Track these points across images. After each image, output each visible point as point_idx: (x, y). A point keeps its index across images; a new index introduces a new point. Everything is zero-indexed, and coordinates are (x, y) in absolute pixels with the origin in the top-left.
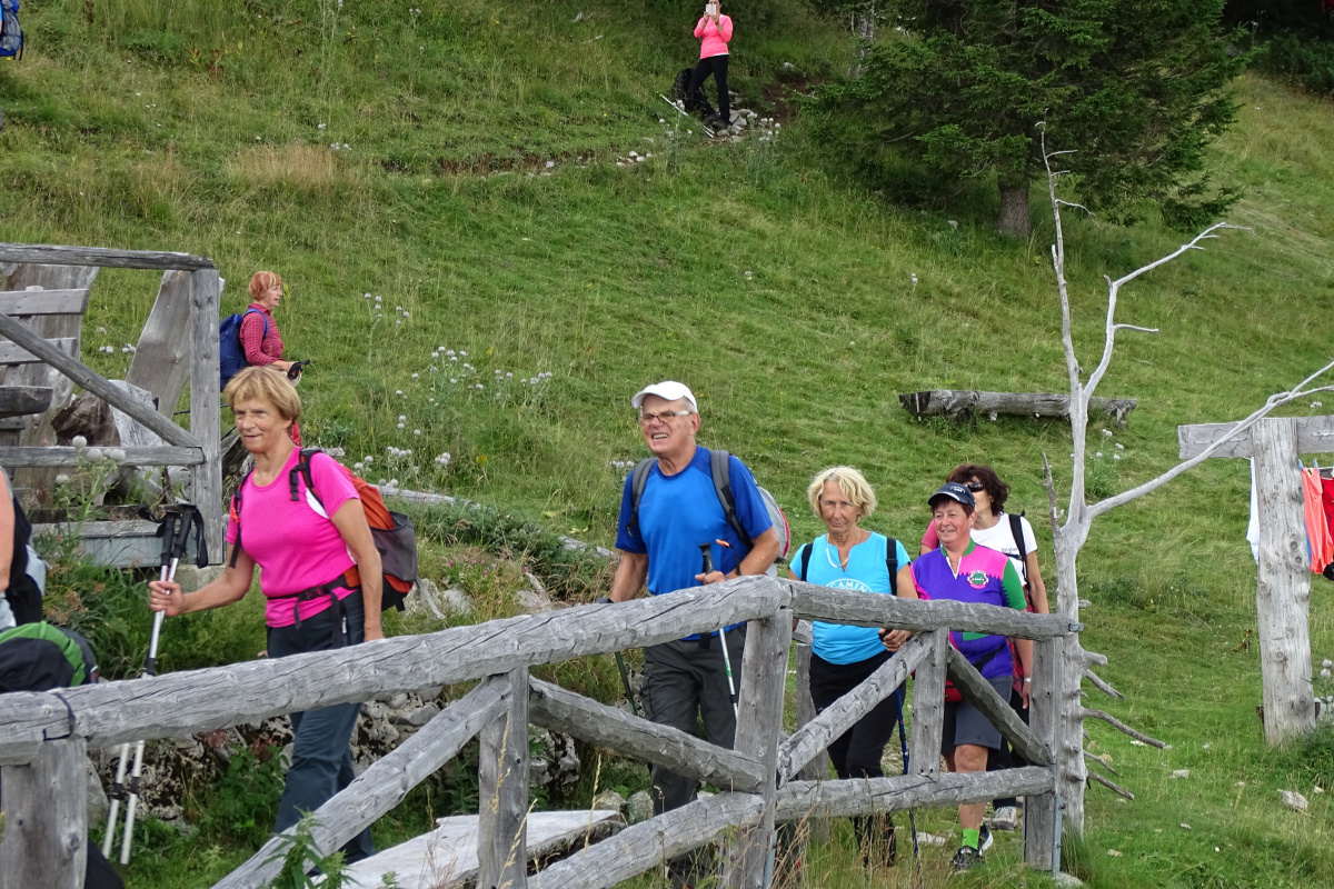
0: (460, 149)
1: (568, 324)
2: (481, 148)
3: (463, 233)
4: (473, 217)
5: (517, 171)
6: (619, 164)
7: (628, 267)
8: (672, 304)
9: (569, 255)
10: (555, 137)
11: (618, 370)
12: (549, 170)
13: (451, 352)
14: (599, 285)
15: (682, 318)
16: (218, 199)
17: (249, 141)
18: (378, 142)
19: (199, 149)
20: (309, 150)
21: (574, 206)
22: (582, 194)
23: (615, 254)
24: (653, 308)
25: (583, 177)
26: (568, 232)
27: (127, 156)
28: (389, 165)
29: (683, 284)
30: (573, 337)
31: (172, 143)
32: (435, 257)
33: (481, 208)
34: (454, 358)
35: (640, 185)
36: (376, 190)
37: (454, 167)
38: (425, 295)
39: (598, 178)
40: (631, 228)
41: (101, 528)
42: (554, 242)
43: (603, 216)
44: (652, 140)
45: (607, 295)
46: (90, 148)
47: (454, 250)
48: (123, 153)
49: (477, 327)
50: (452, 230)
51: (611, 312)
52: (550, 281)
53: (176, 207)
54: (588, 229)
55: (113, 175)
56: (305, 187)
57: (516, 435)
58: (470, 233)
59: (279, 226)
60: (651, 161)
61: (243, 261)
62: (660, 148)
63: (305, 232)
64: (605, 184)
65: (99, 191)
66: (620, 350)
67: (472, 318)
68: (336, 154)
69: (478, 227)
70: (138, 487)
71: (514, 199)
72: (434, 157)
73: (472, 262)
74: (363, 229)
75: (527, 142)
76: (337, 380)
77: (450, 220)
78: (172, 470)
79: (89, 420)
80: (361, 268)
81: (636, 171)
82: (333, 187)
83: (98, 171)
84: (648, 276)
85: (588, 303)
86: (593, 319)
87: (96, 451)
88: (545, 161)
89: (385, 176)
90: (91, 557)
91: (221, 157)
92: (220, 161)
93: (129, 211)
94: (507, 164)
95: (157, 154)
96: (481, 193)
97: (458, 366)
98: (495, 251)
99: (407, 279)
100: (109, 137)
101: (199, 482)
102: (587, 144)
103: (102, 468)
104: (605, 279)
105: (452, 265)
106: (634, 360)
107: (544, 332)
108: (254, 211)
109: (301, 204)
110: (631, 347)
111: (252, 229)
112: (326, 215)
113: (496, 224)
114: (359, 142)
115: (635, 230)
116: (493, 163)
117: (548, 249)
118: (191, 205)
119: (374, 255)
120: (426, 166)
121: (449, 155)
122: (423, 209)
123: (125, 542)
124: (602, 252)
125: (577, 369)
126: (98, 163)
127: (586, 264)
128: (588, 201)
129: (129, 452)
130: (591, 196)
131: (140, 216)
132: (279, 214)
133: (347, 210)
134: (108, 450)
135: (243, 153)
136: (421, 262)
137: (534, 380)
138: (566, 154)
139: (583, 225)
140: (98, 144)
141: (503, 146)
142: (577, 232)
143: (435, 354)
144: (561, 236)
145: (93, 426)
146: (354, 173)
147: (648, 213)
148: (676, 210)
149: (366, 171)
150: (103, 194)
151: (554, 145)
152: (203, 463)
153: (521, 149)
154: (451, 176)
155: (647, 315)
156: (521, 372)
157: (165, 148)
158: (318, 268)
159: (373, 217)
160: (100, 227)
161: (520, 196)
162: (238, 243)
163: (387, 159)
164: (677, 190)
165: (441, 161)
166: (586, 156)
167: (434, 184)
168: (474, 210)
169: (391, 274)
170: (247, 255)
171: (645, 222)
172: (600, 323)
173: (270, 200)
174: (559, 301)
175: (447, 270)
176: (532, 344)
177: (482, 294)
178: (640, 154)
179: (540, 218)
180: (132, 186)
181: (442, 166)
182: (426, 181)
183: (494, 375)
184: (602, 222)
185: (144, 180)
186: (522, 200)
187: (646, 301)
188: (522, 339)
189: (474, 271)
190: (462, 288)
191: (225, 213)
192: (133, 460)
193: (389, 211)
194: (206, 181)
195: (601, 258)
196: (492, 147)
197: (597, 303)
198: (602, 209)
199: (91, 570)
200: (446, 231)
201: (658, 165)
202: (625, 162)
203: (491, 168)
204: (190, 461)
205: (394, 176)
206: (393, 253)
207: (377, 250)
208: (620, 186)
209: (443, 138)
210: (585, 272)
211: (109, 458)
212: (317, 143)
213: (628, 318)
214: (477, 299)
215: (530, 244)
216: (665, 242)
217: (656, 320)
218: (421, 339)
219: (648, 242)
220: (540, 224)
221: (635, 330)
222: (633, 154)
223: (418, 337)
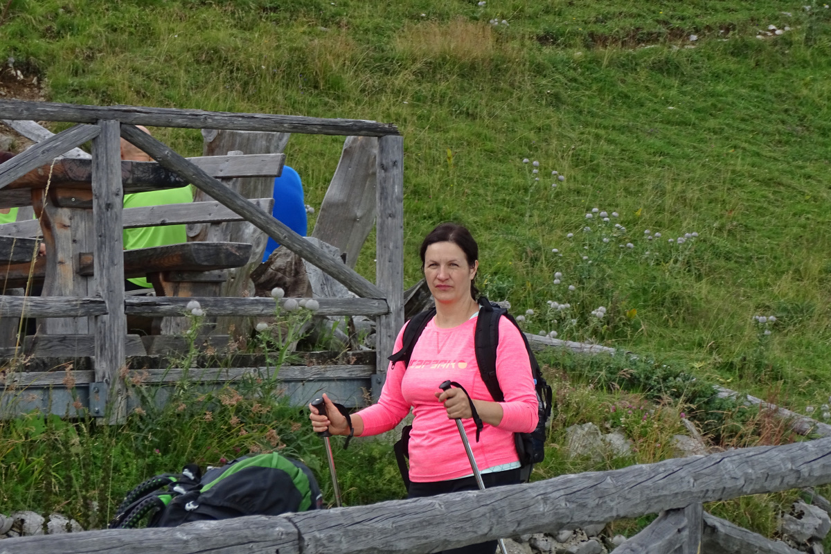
0: (610, 24)
1: (712, 188)
2: (629, 23)
3: (613, 103)
4: (622, 87)
5: (664, 44)
6: (759, 37)
7: (766, 134)
8: (810, 169)
9: (712, 123)
10: (699, 12)
11: (759, 231)
12: (693, 43)
13: (605, 213)
14: (740, 151)
15: (819, 181)
16: (387, 72)
17: (415, 18)
18: (533, 18)
19: (370, 26)
20: (471, 26)
21: (717, 77)
22: (724, 65)
23: (756, 122)
24: (791, 172)
25: (725, 50)
26: (711, 101)
27: (304, 33)
28: (543, 40)
29: (820, 150)
30: (716, 199)
31: (345, 20)
32: (586, 125)
33: (629, 79)
34: (606, 219)
35: (779, 57)
36: (532, 63)
37: (604, 41)
38: (577, 161)
39: (739, 51)
40: (770, 97)
41: (295, 372)
42: (698, 111)
43: (744, 86)
44: (789, 14)
45: (749, 160)
46: (271, 25)
47: (604, 118)
48: (302, 29)
49: (626, 190)
50: (602, 100)
51: (751, 176)
52: (695, 147)
53: (349, 81)
54: (730, 99)
55: (292, 50)
56: (466, 60)
57: (664, 291)
58: (619, 102)
59: (443, 96)
60: (790, 34)
61: (410, 128)
62: (798, 22)
63: (466, 102)
64: (746, 57)
65: (279, 66)
66: (761, 212)
67: (622, 182)
68: (495, 30)
69: (627, 97)
70: (326, 335)
71: (661, 70)
72: (585, 32)
73: (622, 129)
74: (520, 99)
75: (672, 17)
76: (496, 239)
77: (600, 90)
78: (356, 319)
79: (284, 273)
80: (518, 136)
81: (775, 43)
82: (492, 60)
83: (278, 47)
84: (787, 143)
85: (731, 168)
86: (735, 183)
87: (292, 302)
88: (689, 35)
89: (540, 50)
90: (287, 399)
91: (389, 33)
92: (389, 37)
93: (306, 83)
94: (651, 38)
95: (332, 30)
96: (628, 66)
97: (610, 226)
98: (642, 119)
99: (562, 146)
100: (288, 15)
101: (384, 331)
102: (729, 18)
103: (298, 317)
104: (746, 145)
105: (602, 132)
106: (774, 221)
107: (689, 195)
108: (420, 83)
109: (462, 76)
110: (772, 209)
111: (418, 99)
112: (486, 86)
113: (643, 94)
114: (516, 18)
115: (774, 99)
116: (640, 37)
117: (692, 117)
118: (362, 77)
119: (530, 123)
120: (578, 40)
121: (599, 29)
122: (575, 80)
123: (318, 385)
124: (743, 120)
125: (720, 229)
126: (278, 39)
127: (728, 132)
128: (730, 73)
129: (322, 303)
130: (733, 67)
131: (316, 87)
132: (442, 86)
133: (505, 82)
134: (303, 301)
135: (410, 29)
136: (574, 130)
137: (680, 240)
138: (709, 28)
139: (725, 95)
140: (277, 21)
141: (649, 21)
142: (720, 101)
143: (589, 215)
144: (704, 104)
145: (288, 279)
146: (512, 47)
147: (786, 84)
148: (814, 80)
149: (523, 45)
150: (283, 67)
151: (697, 20)
152: (387, 313)
153: (665, 23)
154: (601, 49)
155: (786, 179)
156: (668, 232)
157: (338, 24)
158: (479, 135)
159: (529, 88)
160: (280, 98)
161: (665, 67)
162: (405, 112)
163: (542, 33)
164: (815, 62)
165: (592, 35)
166: (728, 30)
167: (586, 57)
168: (623, 81)
169: (546, 140)
170: (414, 124)
171: (783, 91)
172: (742, 186)
173: (434, 72)
174: (703, 165)
175: (598, 137)
176: (679, 206)
177: (630, 159)
178: (779, 28)
179: (684, 89)
180: (309, 60)
181: (593, 40)
182: (578, 54)
183: (643, 234)
184: (743, 91)
185: (320, 55)
186: (668, 70)
187: (785, 166)
188: (669, 201)
189: (623, 138)
190: (612, 154)
191: (393, 84)
192: (325, 310)
193: (544, 82)
194: (377, 55)
195: (743, 126)
196: (639, 22)
197: (738, 168)
198: (743, 79)
199: (287, 410)
200: (597, 101)
201: (796, 38)
202: (765, 35)
203: (639, 41)
204: (376, 311)
205: (548, 50)
206: (548, 122)
207: (533, 119)
208: (761, 58)
209: (594, 14)
210: (727, 139)
211: (304, 308)
212: (476, 19)
213: (767, 182)
214: (626, 164)
215: (675, 113)
216: (803, 110)
217: (794, 183)
218: (574, 201)
219: (786, 111)
220: (684, 93)
221: (774, 193)
222: (772, 27)
223: (572, 199)
